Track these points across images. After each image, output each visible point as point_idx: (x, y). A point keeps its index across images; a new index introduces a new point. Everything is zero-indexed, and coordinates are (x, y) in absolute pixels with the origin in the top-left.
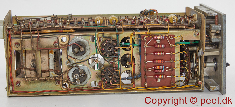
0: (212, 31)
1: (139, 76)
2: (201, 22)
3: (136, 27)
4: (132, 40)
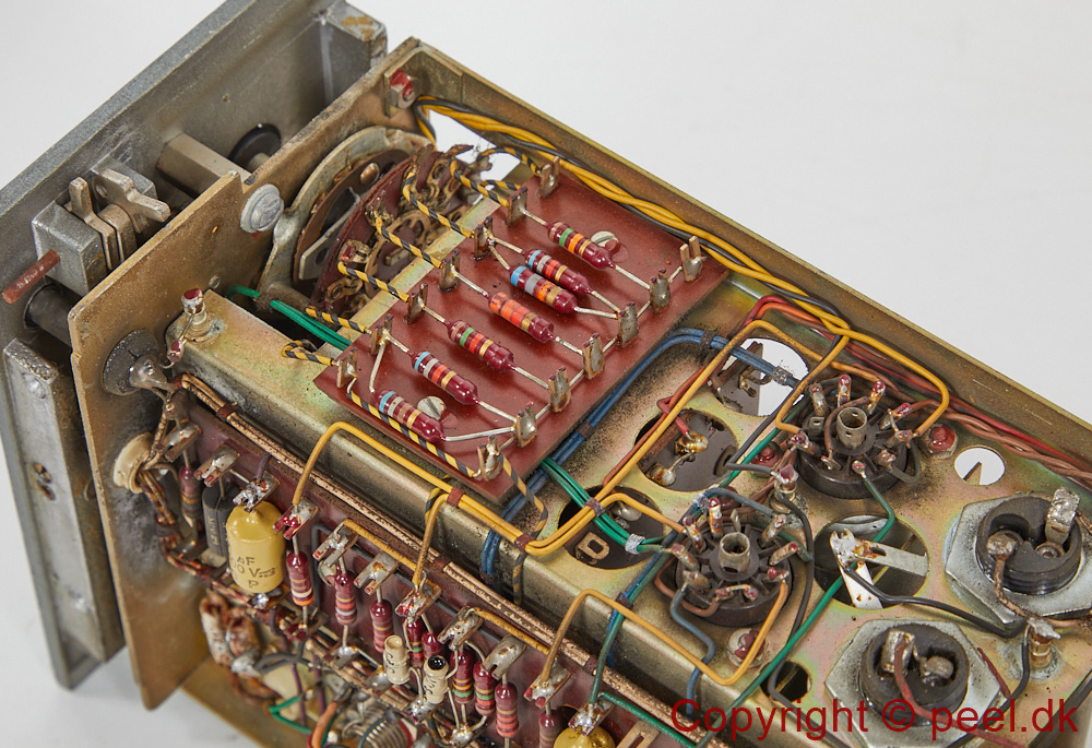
0: (107, 232)
1: (692, 331)
2: (118, 344)
3: (487, 595)
4: (572, 521)
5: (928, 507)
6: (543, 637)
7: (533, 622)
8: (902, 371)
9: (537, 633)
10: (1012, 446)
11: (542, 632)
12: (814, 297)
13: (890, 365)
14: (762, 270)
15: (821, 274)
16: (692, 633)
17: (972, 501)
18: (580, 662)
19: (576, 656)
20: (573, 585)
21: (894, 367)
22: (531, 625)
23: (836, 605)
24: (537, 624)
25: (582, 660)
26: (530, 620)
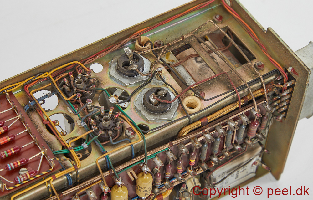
4: (73, 155)
5: (104, 82)
6: (97, 180)
7: (91, 180)
8: (64, 69)
9: (95, 181)
10: (101, 56)
11: (95, 179)
12: (35, 75)
13: (61, 71)
14: (20, 82)
15: (35, 68)
16: (119, 143)
17: (109, 72)
18: (108, 175)
19: (106, 174)
20: (92, 163)
21: (62, 70)
22: (92, 181)
23: (125, 111)
24: (92, 179)
25: (108, 173)
26: (90, 181)
